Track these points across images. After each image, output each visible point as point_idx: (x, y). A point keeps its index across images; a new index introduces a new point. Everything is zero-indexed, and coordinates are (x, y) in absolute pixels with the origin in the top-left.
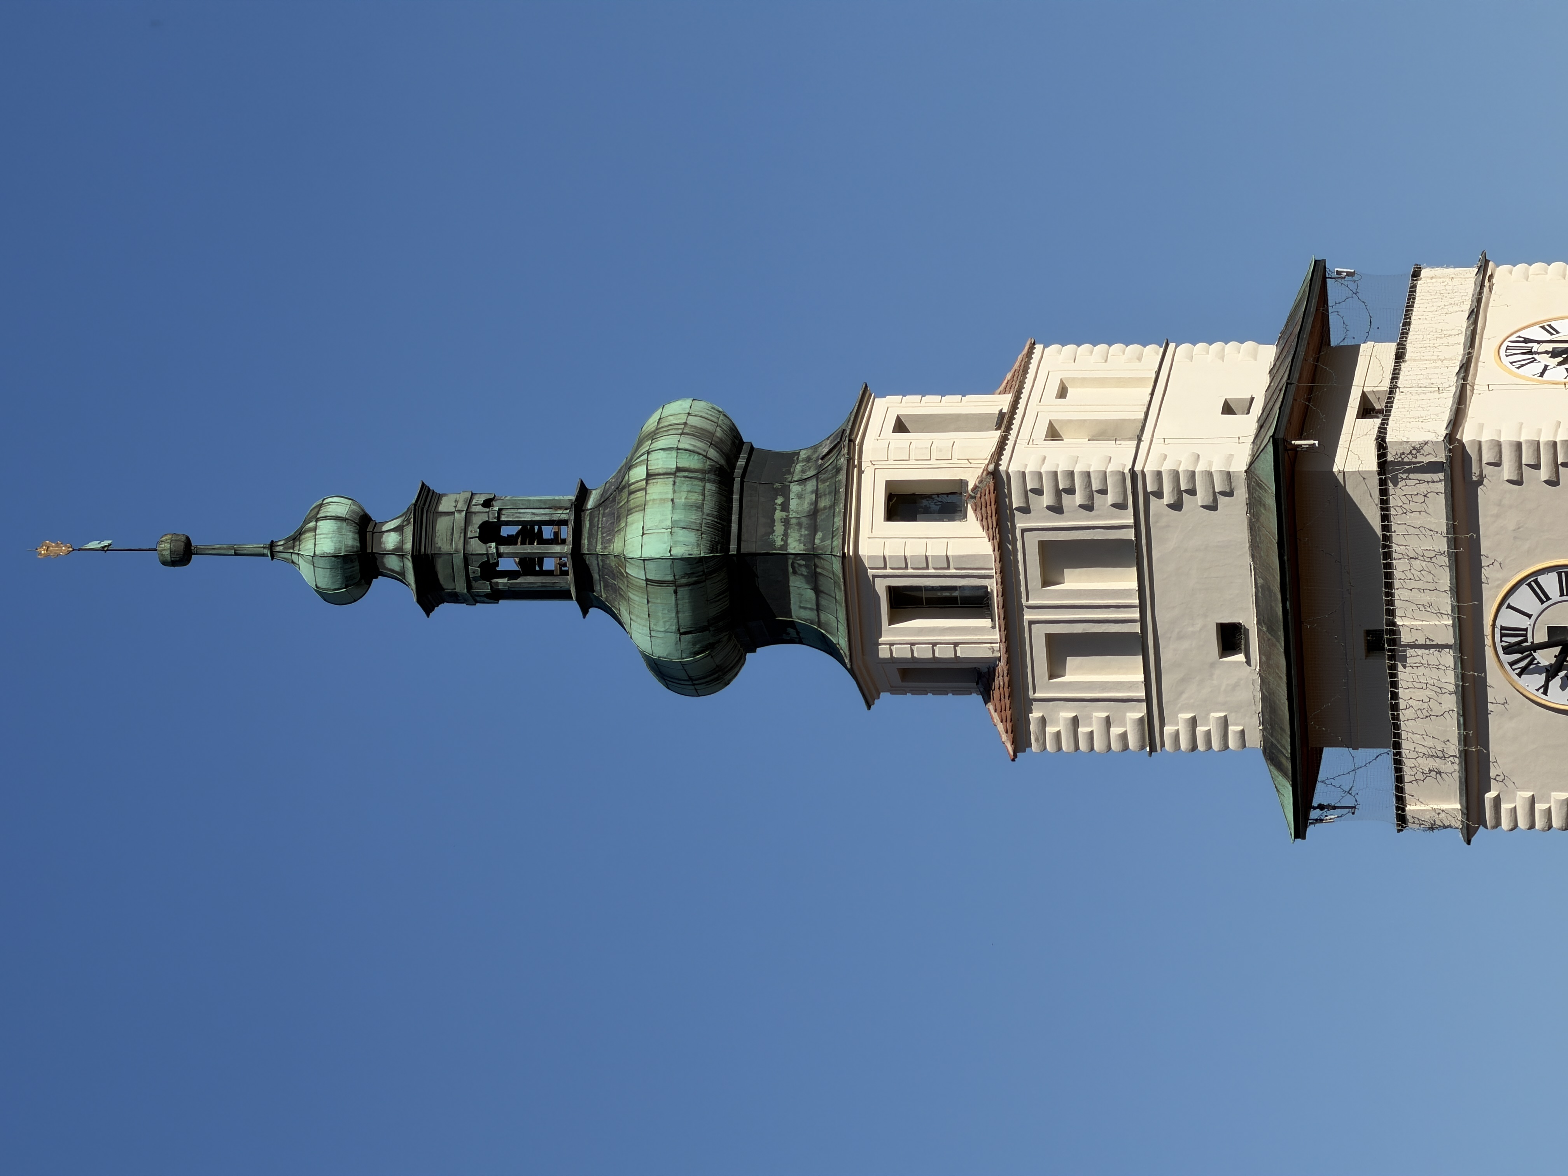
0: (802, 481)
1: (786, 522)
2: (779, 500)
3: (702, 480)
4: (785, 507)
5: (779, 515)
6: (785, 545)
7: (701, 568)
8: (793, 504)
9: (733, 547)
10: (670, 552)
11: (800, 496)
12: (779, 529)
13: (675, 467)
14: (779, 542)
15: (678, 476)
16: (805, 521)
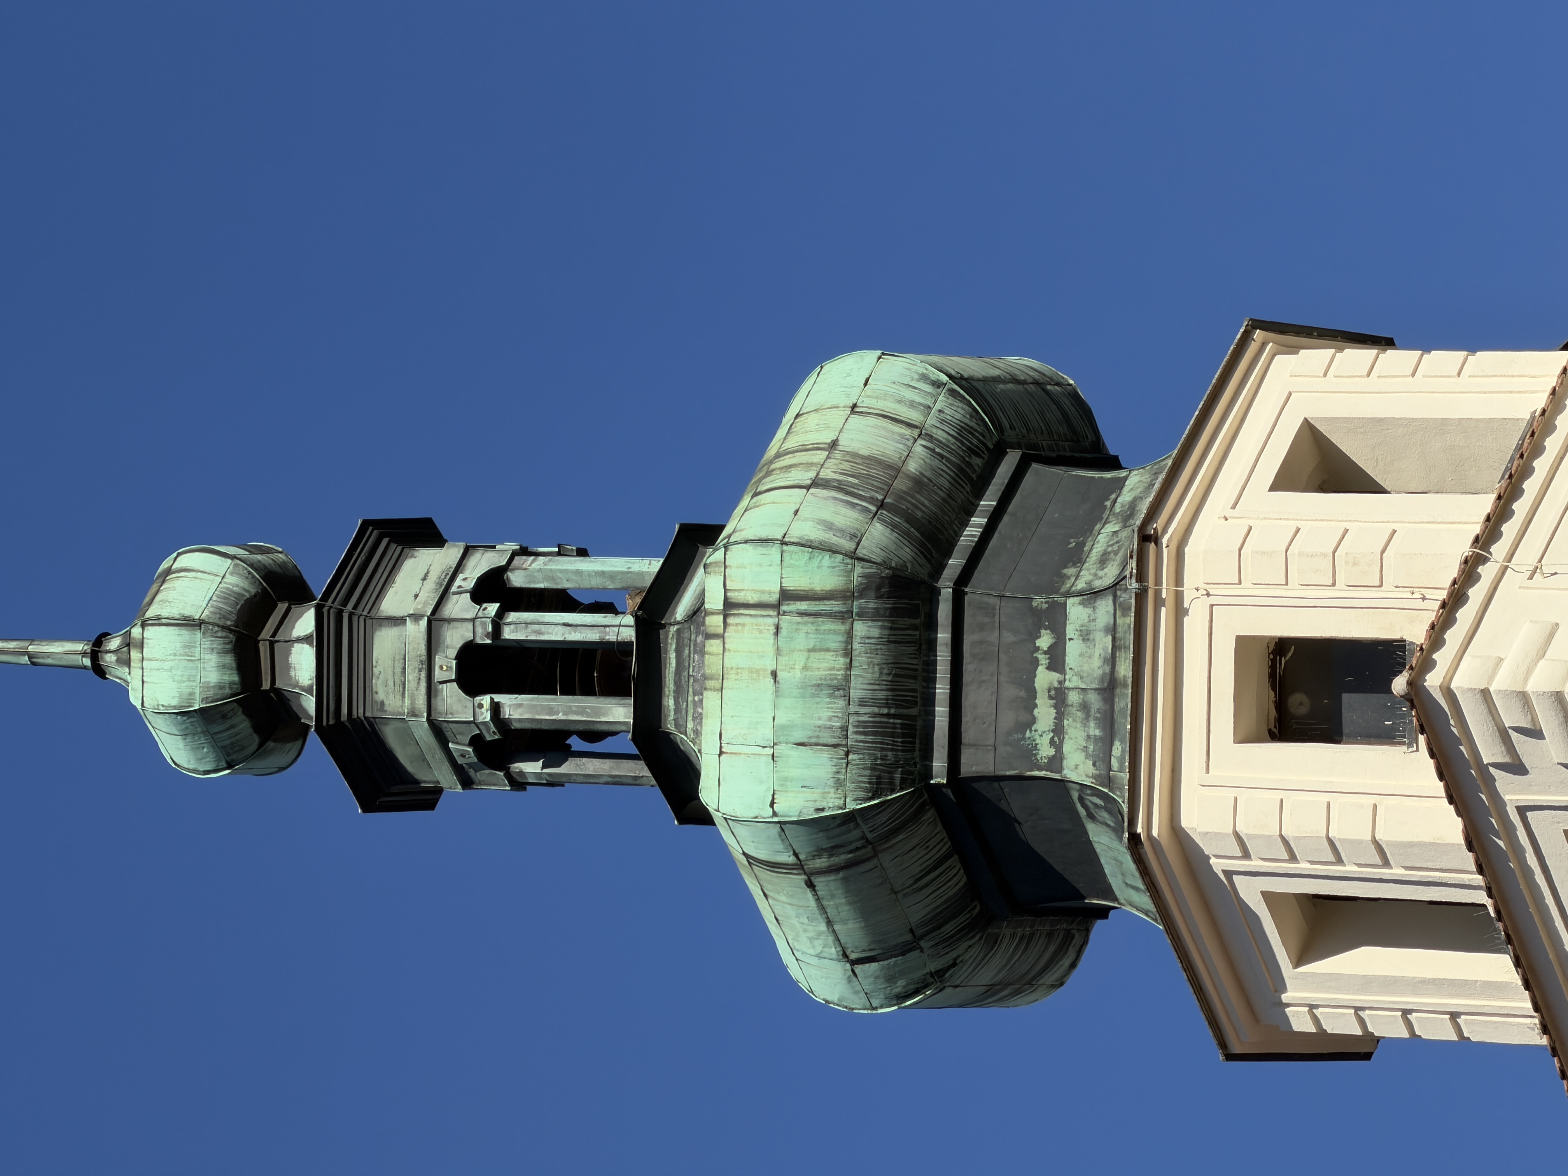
0: (1091, 595)
1: (1059, 696)
2: (1045, 641)
3: (845, 616)
4: (1057, 662)
5: (1044, 678)
6: (1056, 762)
7: (855, 834)
8: (1073, 650)
9: (939, 764)
10: (772, 804)
11: (1086, 636)
12: (1045, 713)
13: (777, 589)
14: (1046, 751)
15: (785, 613)
16: (1095, 700)
